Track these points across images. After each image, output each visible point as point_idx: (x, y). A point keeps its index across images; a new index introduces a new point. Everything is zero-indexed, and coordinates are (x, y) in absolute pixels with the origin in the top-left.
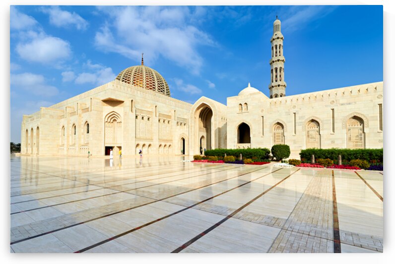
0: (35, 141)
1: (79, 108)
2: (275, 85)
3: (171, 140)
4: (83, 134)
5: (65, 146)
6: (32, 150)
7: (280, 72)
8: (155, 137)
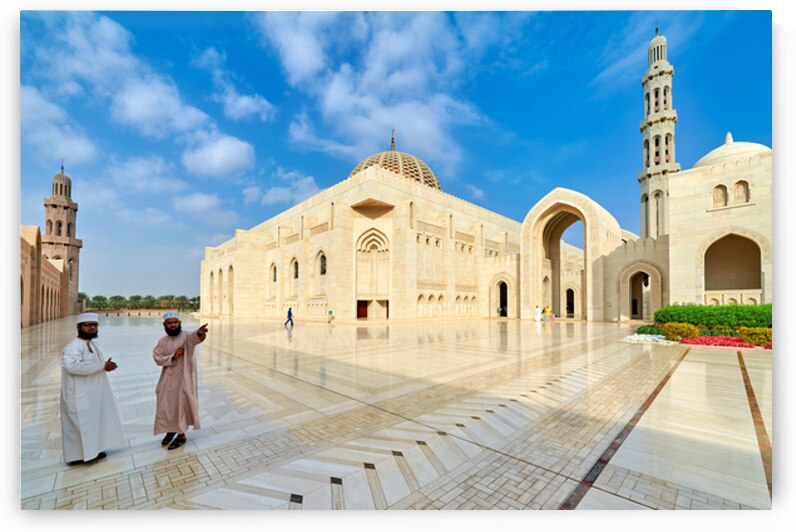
0: (225, 292)
1: (305, 225)
2: (656, 172)
3: (476, 287)
4: (313, 276)
5: (278, 300)
6: (221, 308)
7: (667, 143)
8: (451, 281)
